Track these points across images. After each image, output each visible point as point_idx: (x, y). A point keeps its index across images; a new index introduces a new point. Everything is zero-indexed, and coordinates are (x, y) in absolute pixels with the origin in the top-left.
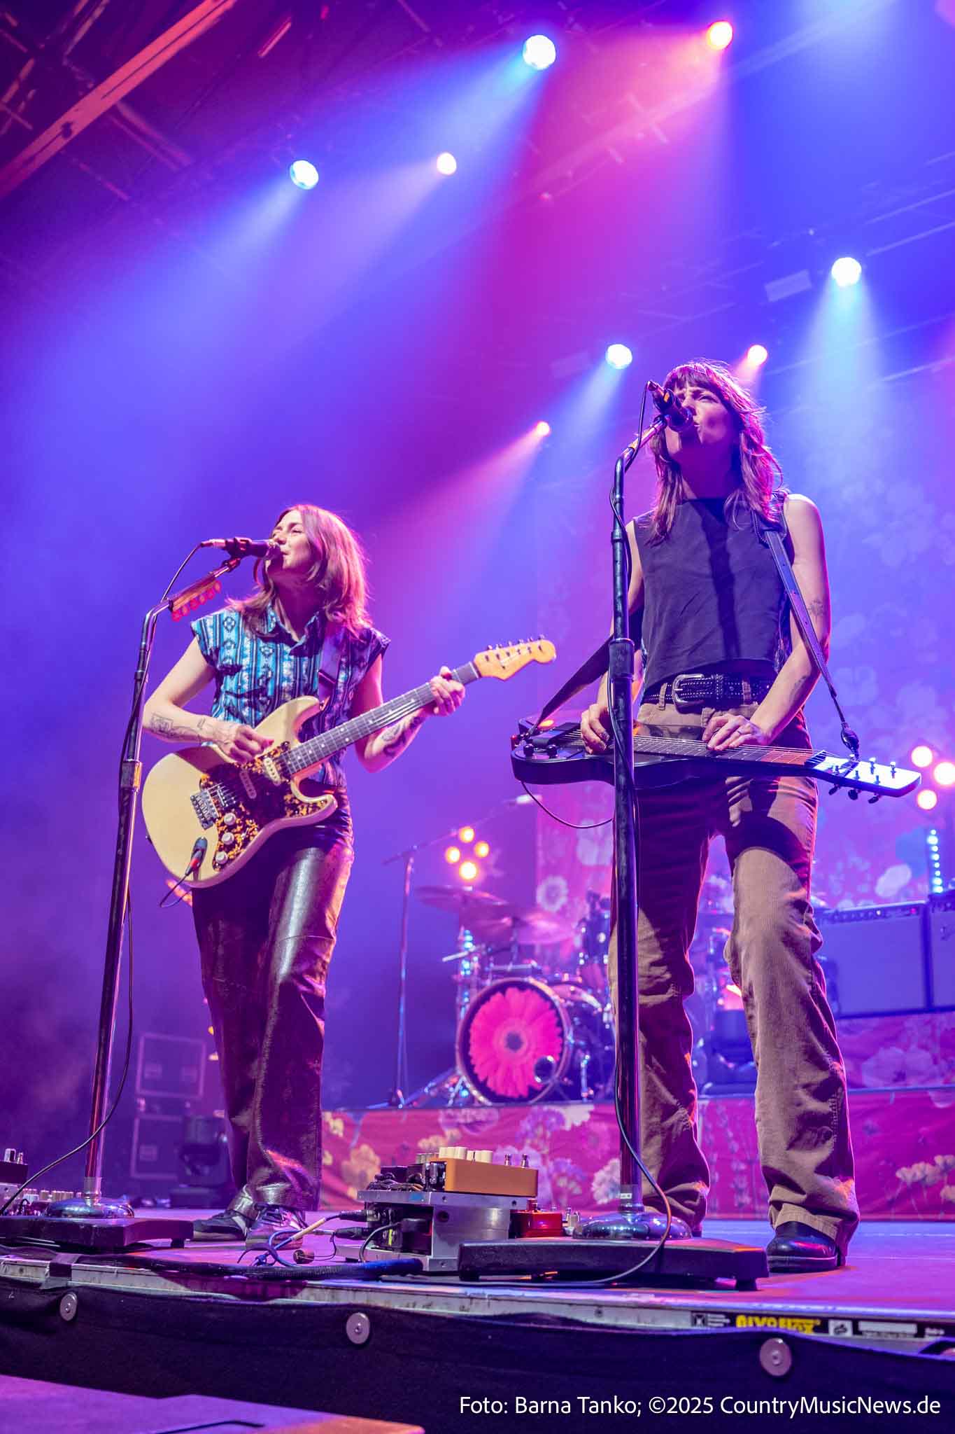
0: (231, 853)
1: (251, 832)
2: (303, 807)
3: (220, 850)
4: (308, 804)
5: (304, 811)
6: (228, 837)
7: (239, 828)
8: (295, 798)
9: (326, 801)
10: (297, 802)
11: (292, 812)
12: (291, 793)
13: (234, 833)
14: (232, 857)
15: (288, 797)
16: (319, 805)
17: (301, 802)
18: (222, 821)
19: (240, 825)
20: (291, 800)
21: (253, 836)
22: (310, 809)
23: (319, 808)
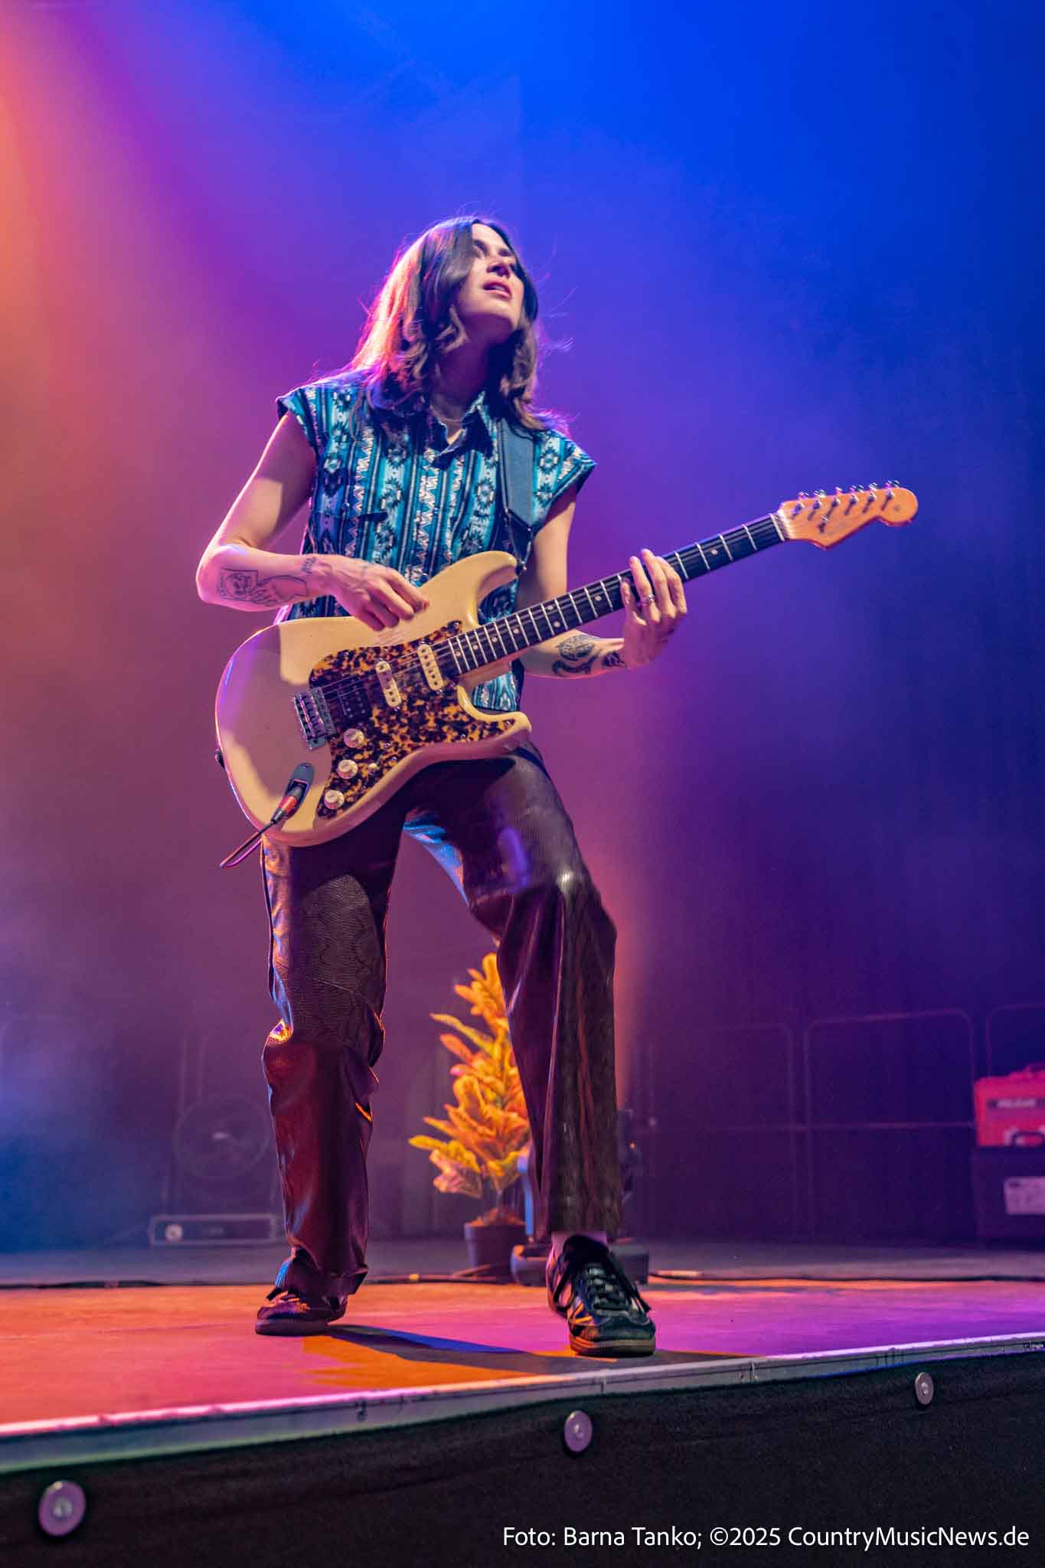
0: (350, 793)
1: (385, 762)
2: (474, 728)
3: (333, 787)
4: (484, 723)
5: (476, 735)
6: (348, 767)
7: (366, 754)
8: (463, 712)
9: (512, 722)
10: (465, 719)
11: (455, 734)
12: (456, 703)
13: (358, 762)
14: (349, 800)
15: (451, 710)
16: (501, 726)
17: (472, 719)
18: (339, 740)
19: (368, 748)
20: (456, 716)
21: (389, 768)
22: (486, 733)
23: (501, 732)
